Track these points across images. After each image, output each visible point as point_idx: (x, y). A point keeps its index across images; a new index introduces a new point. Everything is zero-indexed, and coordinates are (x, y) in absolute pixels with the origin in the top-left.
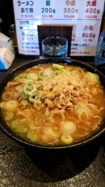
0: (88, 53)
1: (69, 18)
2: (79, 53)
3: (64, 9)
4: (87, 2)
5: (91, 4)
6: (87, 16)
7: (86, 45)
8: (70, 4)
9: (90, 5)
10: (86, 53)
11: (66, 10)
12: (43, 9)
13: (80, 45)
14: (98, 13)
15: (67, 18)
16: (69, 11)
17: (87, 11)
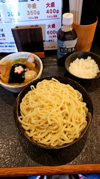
0: (55, 47)
1: (33, 20)
2: (47, 48)
3: (27, 12)
4: (47, 4)
5: (50, 5)
6: (49, 16)
7: (51, 40)
8: (32, 7)
9: (50, 7)
10: (52, 47)
11: (29, 13)
12: (9, 14)
13: (47, 41)
14: (58, 12)
15: (31, 20)
16: (32, 13)
17: (48, 12)
